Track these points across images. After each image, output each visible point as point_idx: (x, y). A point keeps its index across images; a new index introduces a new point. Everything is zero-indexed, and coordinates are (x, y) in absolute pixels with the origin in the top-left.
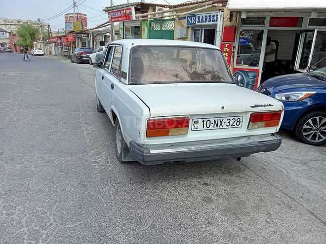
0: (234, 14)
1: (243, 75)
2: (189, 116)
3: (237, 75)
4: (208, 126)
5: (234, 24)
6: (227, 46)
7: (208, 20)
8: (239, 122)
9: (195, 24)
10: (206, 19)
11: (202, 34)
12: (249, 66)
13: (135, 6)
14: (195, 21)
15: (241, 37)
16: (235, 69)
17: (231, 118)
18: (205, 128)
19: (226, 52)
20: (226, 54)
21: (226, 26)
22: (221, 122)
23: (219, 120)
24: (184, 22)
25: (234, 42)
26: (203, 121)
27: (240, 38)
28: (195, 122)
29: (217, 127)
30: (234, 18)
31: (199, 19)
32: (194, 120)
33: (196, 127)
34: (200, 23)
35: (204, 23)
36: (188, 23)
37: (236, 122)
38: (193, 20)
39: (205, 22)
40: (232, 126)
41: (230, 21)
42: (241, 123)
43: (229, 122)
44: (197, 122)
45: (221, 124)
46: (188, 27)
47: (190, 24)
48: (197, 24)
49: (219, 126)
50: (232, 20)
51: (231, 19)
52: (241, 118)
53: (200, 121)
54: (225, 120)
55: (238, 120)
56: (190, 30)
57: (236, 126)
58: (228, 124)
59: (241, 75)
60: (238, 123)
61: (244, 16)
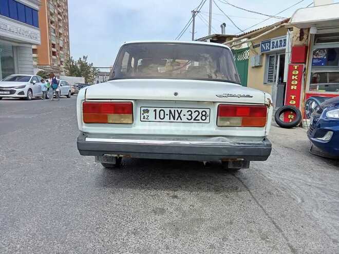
0: (305, 32)
1: (318, 101)
2: (132, 101)
3: (311, 102)
4: (162, 117)
5: (306, 43)
6: (296, 68)
7: (283, 44)
8: (205, 115)
9: (269, 50)
10: (281, 44)
11: (277, 61)
12: (327, 91)
13: (211, 39)
14: (269, 47)
15: (315, 57)
16: (308, 95)
17: (193, 110)
18: (158, 119)
19: (295, 75)
20: (296, 77)
21: (295, 45)
22: (179, 114)
23: (176, 112)
24: (258, 50)
25: (305, 63)
26: (155, 111)
27: (313, 59)
28: (144, 111)
29: (174, 119)
30: (305, 37)
31: (273, 45)
32: (142, 109)
33: (146, 117)
34: (275, 49)
35: (279, 49)
36: (263, 50)
37: (200, 115)
38: (267, 47)
39: (280, 47)
40: (195, 120)
41: (300, 40)
42: (208, 118)
43: (190, 115)
44: (148, 111)
45: (179, 116)
46: (263, 54)
47: (264, 50)
48: (271, 50)
49: (176, 118)
50: (303, 38)
51: (301, 38)
52: (207, 111)
53: (151, 110)
54: (185, 111)
55: (204, 113)
56: (264, 58)
57: (201, 121)
58: (190, 118)
59: (316, 102)
60: (204, 118)
61: (313, 31)
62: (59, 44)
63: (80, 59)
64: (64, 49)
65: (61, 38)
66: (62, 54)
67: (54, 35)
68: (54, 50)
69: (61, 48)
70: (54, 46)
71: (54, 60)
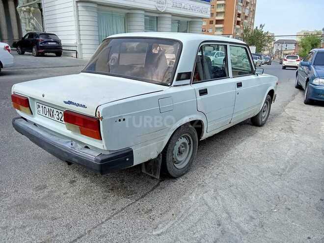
2: (28, 97)
18: (44, 114)
22: (53, 113)
32: (37, 104)
33: (39, 111)
40: (61, 120)
43: (58, 115)
44: (39, 107)
49: (52, 116)
62: (244, 13)
63: (257, 27)
64: (248, 18)
65: (248, 7)
66: (246, 23)
67: (241, 4)
68: (239, 19)
69: (246, 17)
70: (239, 15)
71: (237, 29)
